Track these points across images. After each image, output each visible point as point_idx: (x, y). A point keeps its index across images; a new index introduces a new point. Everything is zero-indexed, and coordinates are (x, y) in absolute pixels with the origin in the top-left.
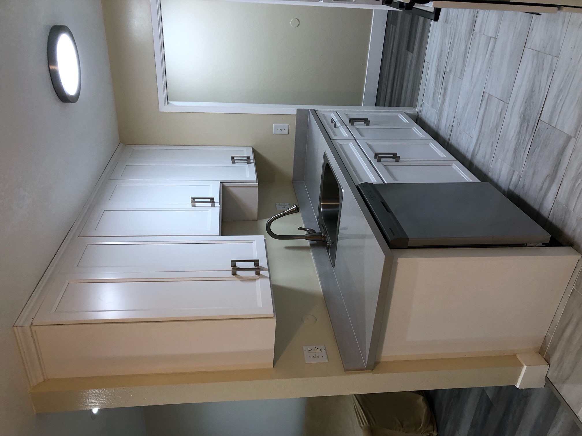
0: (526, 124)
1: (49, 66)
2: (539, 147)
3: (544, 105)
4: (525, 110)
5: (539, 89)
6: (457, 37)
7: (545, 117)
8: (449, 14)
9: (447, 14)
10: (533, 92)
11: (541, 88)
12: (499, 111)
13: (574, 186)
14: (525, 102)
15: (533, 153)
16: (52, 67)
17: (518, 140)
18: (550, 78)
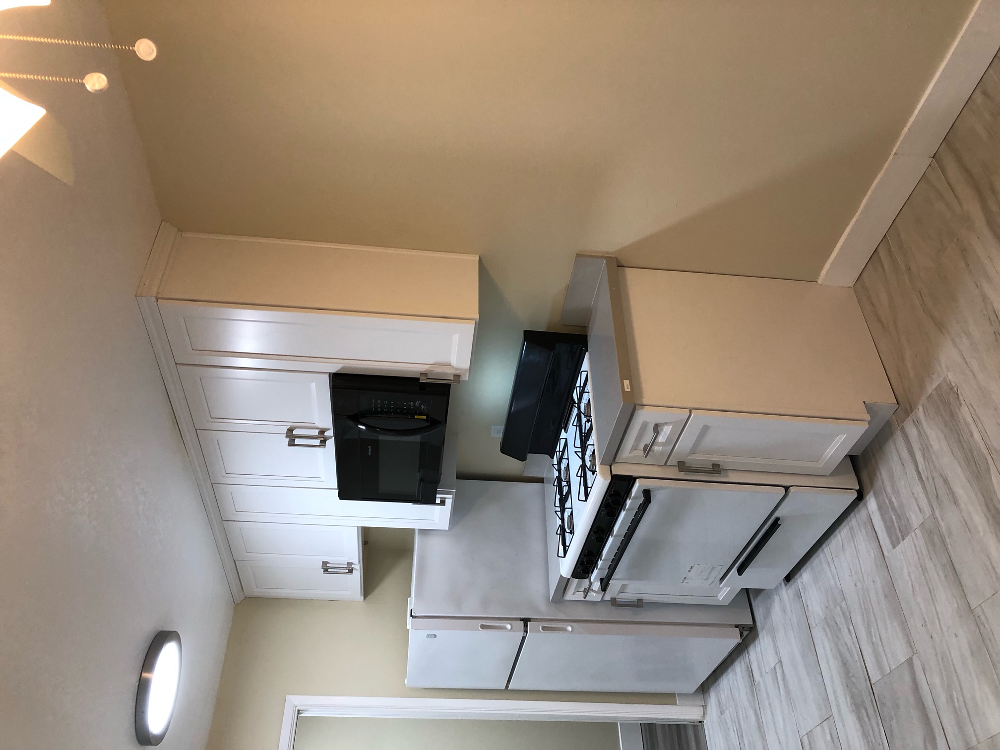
0: (863, 711)
1: (141, 673)
2: (893, 718)
3: (865, 664)
4: (852, 697)
5: (850, 653)
6: (741, 713)
7: (875, 676)
8: (720, 700)
9: (719, 701)
10: (846, 664)
11: (850, 650)
12: (829, 738)
13: (954, 707)
14: (845, 686)
15: (892, 735)
16: (145, 675)
17: (868, 742)
18: (851, 628)
